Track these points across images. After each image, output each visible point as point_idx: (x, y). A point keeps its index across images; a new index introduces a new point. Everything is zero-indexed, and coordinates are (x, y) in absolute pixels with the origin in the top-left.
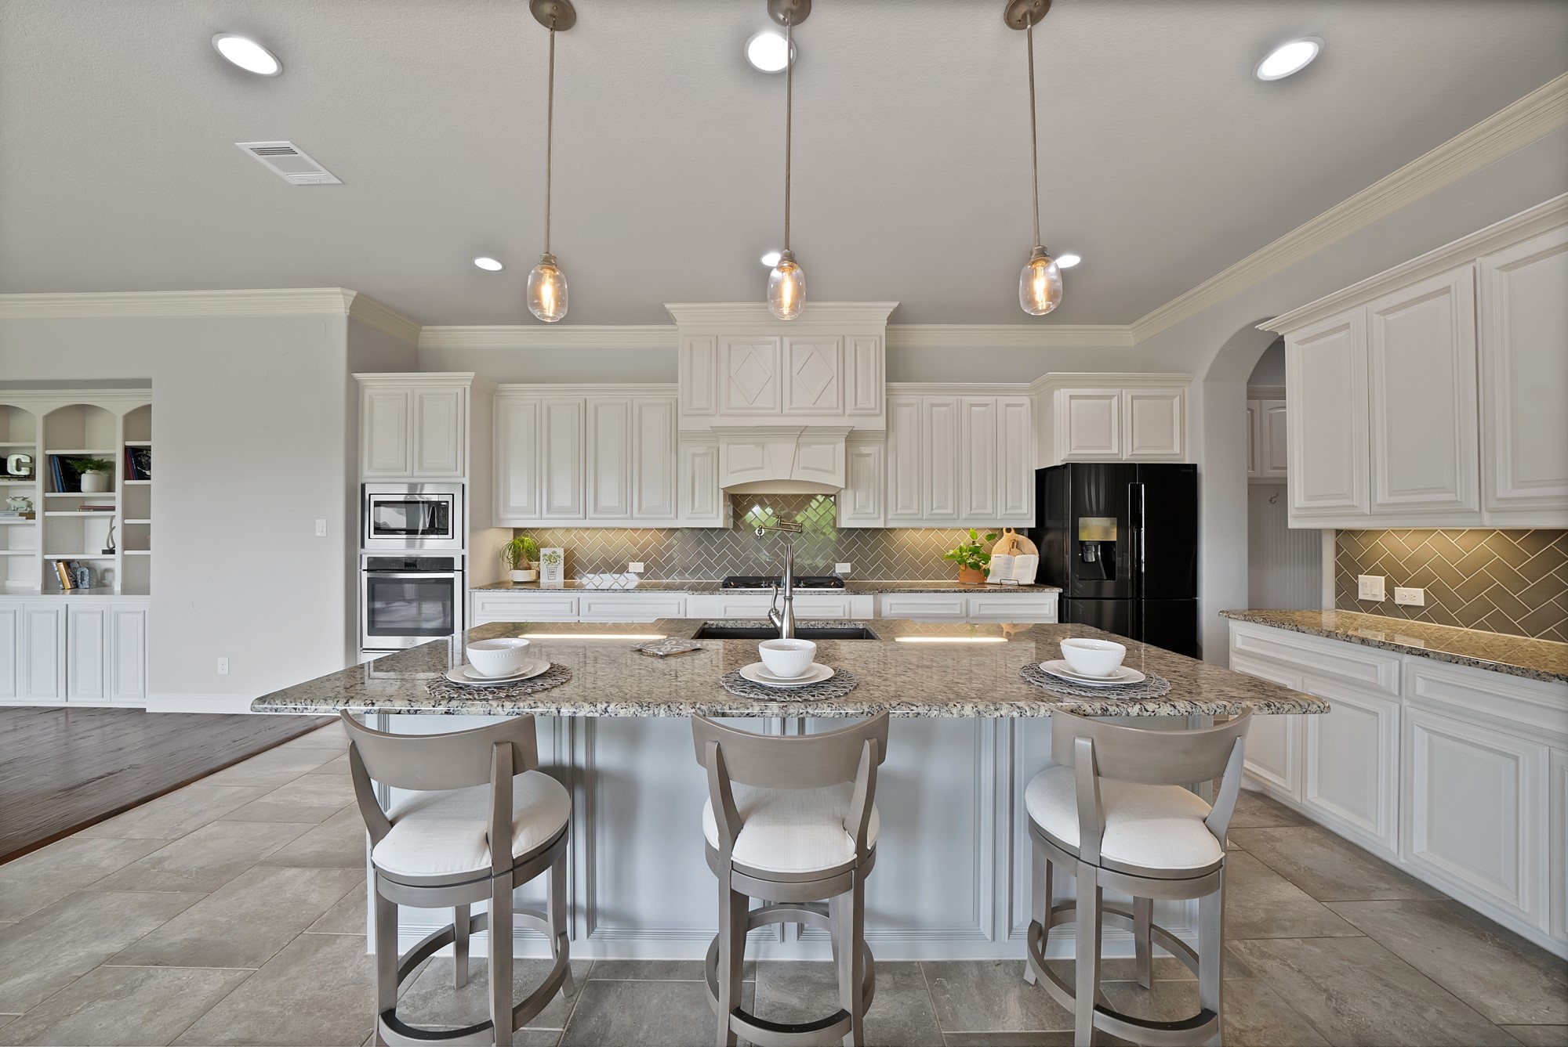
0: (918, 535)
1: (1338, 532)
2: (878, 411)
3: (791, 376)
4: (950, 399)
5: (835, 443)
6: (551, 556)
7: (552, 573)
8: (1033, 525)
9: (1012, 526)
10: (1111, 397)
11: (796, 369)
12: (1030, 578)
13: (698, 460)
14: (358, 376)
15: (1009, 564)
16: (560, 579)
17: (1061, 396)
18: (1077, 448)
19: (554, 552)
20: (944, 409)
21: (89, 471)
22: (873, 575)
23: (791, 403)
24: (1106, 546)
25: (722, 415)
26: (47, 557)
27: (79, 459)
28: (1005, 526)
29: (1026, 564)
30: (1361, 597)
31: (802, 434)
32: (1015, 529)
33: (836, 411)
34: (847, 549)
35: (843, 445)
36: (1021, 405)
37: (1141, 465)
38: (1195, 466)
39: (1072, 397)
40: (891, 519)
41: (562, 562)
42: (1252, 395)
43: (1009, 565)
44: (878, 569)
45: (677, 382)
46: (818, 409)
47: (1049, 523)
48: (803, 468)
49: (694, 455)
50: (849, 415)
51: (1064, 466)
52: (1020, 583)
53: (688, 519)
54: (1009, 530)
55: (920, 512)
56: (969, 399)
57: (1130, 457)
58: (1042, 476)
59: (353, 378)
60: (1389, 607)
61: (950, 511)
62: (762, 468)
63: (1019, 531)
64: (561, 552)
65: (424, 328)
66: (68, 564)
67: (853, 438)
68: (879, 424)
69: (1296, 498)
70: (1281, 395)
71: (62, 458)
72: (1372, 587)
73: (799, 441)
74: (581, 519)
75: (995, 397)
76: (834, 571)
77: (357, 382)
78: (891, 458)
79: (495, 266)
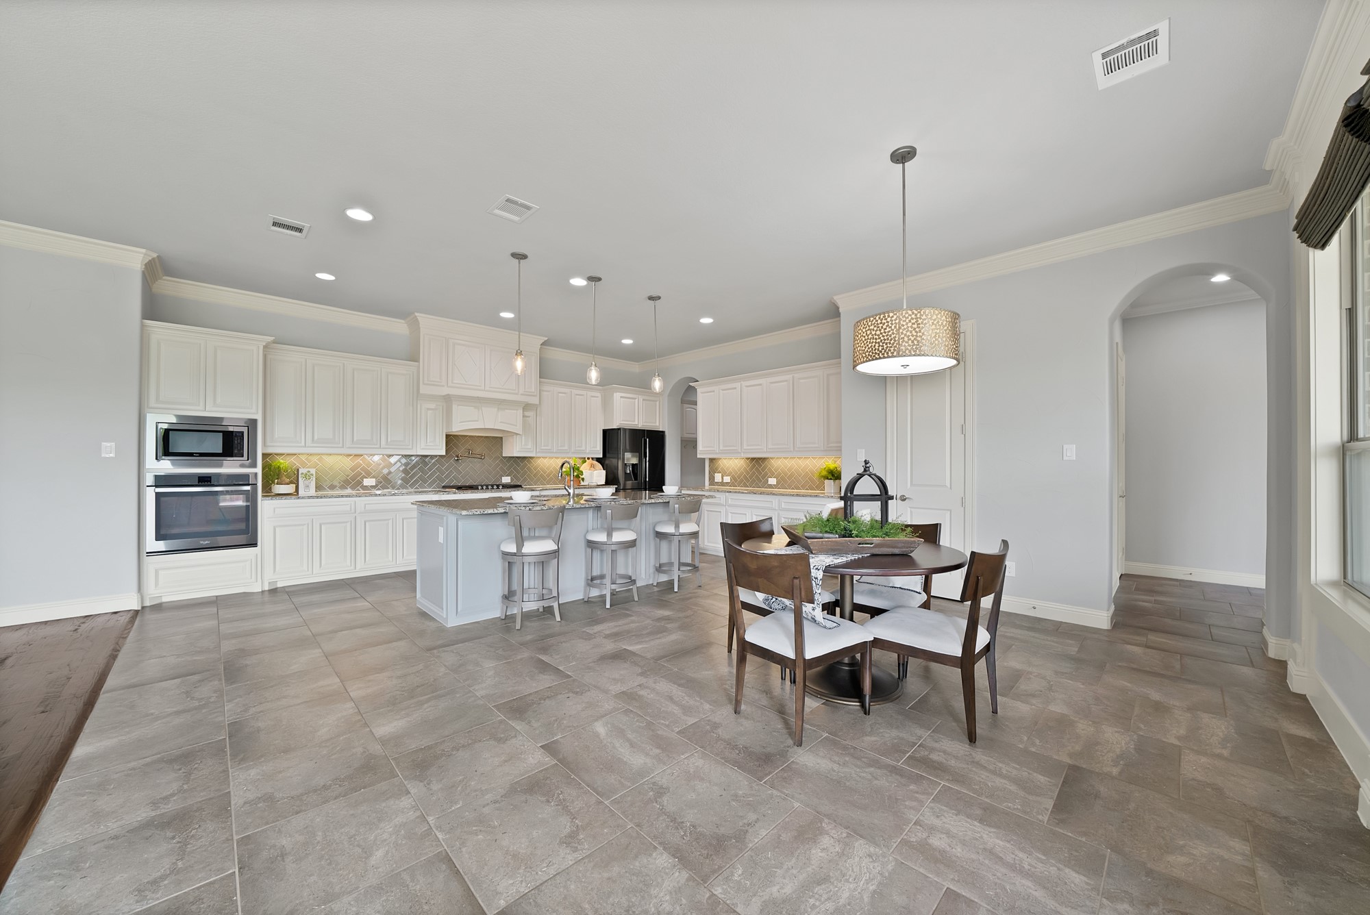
0: (545, 461)
1: (710, 459)
2: (535, 393)
3: (490, 369)
4: (567, 390)
5: (519, 410)
6: (306, 474)
7: (307, 487)
8: (601, 456)
9: (590, 456)
11: (493, 365)
12: (602, 481)
13: (430, 412)
14: (148, 322)
16: (312, 492)
17: (617, 396)
18: (623, 421)
20: (581, 397)
22: (522, 483)
23: (489, 384)
24: (633, 465)
25: (448, 386)
28: (587, 456)
29: (600, 475)
30: (716, 481)
31: (501, 404)
33: (515, 392)
34: (510, 468)
35: (522, 411)
36: (597, 397)
37: (647, 430)
38: (663, 432)
39: (621, 397)
40: (538, 452)
41: (314, 479)
42: (683, 402)
43: (591, 475)
44: (525, 480)
45: (419, 362)
46: (507, 391)
47: (608, 455)
49: (428, 409)
50: (522, 395)
51: (619, 429)
52: (599, 484)
53: (423, 449)
54: (588, 459)
55: (552, 448)
56: (575, 391)
58: (605, 432)
59: (145, 324)
60: (722, 484)
61: (566, 448)
62: (477, 421)
63: (593, 459)
64: (313, 471)
67: (527, 407)
68: (536, 400)
69: (700, 447)
70: (695, 403)
72: (718, 478)
73: (500, 407)
75: (586, 392)
76: (501, 481)
77: (147, 327)
78: (539, 419)
79: (330, 277)
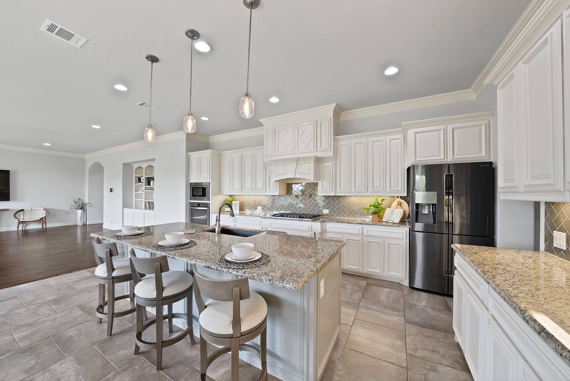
2: (329, 149)
3: (298, 139)
4: (364, 140)
5: (310, 163)
7: (236, 209)
8: (405, 194)
9: (399, 195)
10: (440, 130)
11: (300, 136)
12: (397, 220)
14: (189, 153)
15: (392, 213)
16: (238, 211)
17: (411, 133)
18: (419, 157)
19: (236, 202)
21: (152, 181)
22: (338, 215)
23: (298, 149)
25: (276, 156)
26: (145, 201)
27: (151, 178)
28: (396, 195)
29: (398, 213)
31: (299, 160)
32: (401, 197)
33: (313, 150)
34: (327, 204)
35: (314, 163)
36: (398, 139)
38: (494, 163)
39: (416, 133)
40: (338, 192)
41: (239, 206)
44: (340, 212)
45: (264, 146)
46: (307, 150)
48: (299, 173)
50: (319, 151)
52: (395, 222)
53: (268, 192)
54: (398, 197)
55: (350, 189)
57: (452, 160)
59: (188, 154)
63: (402, 198)
64: (238, 202)
65: (209, 137)
66: (149, 202)
67: (318, 160)
68: (331, 154)
69: (500, 181)
71: (148, 178)
73: (298, 163)
74: (240, 192)
75: (385, 137)
76: (323, 212)
77: (189, 155)
78: (338, 167)
79: (207, 119)
